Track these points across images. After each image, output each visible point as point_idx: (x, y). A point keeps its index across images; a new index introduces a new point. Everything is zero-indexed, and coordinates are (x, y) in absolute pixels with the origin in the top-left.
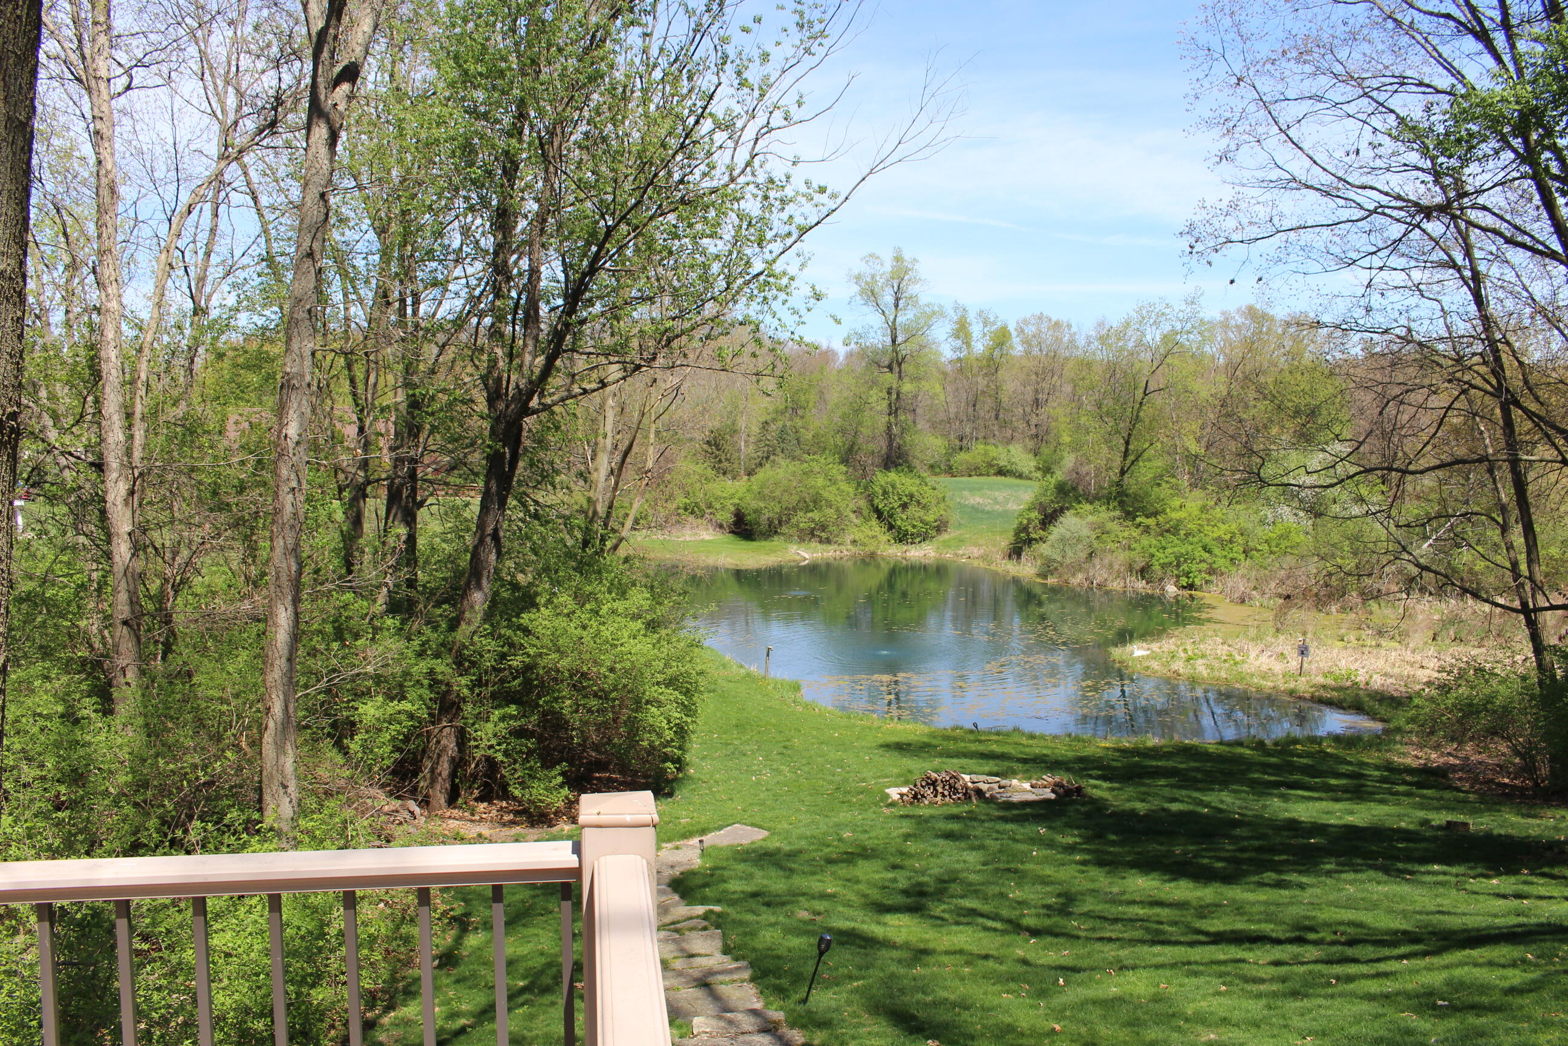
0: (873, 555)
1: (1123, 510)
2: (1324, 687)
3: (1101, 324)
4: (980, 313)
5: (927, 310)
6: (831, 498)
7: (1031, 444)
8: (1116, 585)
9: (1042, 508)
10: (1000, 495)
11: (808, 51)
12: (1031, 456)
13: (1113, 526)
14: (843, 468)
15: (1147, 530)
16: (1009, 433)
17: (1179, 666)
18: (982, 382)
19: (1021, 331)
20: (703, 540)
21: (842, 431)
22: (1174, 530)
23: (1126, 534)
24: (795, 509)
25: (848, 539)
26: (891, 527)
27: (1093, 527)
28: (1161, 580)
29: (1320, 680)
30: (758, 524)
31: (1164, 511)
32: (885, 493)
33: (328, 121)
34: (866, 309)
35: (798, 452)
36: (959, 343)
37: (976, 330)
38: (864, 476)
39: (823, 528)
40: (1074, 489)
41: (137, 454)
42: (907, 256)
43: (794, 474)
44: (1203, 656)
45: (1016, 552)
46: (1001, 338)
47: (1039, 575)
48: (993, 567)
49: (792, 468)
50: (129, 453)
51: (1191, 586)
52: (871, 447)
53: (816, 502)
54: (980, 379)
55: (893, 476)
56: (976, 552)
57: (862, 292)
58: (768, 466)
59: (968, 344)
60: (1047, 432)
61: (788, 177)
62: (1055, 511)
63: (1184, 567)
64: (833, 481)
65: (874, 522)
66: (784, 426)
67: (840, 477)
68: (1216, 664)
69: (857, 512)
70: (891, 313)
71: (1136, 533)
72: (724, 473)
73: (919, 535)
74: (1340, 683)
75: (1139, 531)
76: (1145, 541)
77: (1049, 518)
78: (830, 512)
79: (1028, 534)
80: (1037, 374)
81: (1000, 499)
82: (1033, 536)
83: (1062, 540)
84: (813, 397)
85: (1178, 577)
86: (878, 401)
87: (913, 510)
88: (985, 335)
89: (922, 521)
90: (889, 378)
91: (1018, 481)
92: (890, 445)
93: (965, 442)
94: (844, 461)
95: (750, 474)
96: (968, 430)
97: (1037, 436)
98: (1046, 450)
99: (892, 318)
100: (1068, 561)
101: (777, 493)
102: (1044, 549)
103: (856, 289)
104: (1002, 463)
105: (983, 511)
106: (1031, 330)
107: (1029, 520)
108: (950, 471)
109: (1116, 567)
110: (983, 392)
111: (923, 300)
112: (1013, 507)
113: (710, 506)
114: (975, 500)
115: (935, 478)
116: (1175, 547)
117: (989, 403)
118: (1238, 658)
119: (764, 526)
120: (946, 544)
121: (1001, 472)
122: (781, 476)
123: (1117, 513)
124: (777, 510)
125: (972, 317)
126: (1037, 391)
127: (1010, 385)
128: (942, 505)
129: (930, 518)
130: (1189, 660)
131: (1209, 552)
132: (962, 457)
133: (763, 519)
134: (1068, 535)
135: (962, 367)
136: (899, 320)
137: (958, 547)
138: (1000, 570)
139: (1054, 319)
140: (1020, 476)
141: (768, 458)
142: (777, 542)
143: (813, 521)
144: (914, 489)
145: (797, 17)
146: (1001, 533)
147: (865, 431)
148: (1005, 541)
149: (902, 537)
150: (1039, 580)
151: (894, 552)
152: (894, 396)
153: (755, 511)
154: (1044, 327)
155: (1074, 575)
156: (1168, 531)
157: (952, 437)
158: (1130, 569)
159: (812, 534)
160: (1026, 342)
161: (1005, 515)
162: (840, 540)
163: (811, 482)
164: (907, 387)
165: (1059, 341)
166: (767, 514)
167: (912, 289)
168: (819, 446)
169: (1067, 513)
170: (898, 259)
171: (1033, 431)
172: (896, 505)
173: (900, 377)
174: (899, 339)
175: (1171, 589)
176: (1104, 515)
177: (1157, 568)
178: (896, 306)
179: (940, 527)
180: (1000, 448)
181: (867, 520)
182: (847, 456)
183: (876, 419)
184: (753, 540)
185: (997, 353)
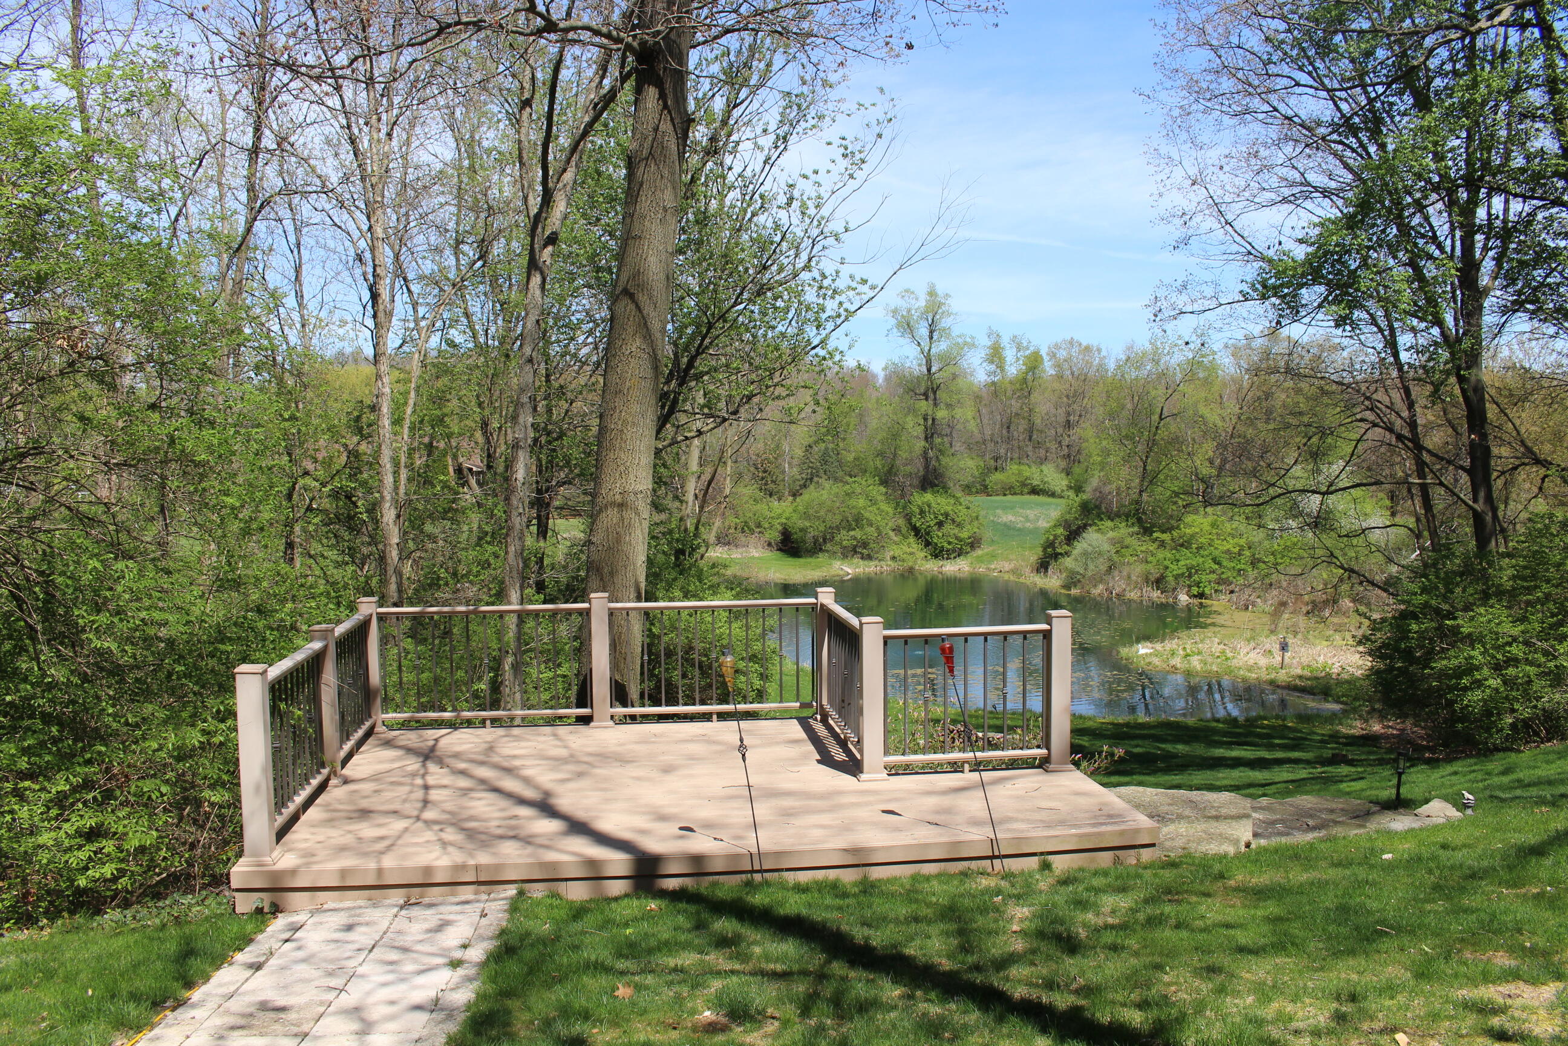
0: (911, 570)
1: (1141, 526)
2: (1300, 677)
3: (1130, 348)
4: (1014, 339)
5: (960, 340)
6: (872, 517)
7: (1063, 464)
8: (1134, 595)
9: (1067, 525)
10: (1031, 513)
11: (851, 176)
12: (1063, 475)
13: (1132, 541)
14: (883, 489)
15: (1162, 544)
16: (1042, 452)
17: (1177, 661)
18: (1015, 405)
19: (1052, 355)
20: (753, 558)
21: (880, 454)
22: (1186, 544)
23: (1143, 548)
24: (838, 528)
25: (888, 555)
26: (928, 544)
27: (1113, 542)
28: (1174, 589)
29: (1299, 671)
30: (804, 542)
31: (1178, 528)
32: (922, 512)
33: (542, 273)
34: (902, 341)
35: (840, 474)
36: (993, 367)
37: (1010, 354)
38: (902, 496)
39: (865, 545)
40: (1098, 507)
41: (402, 491)
42: (940, 290)
43: (837, 495)
44: (1199, 653)
45: (1043, 566)
46: (1034, 363)
47: (1064, 587)
48: (1022, 580)
49: (835, 490)
50: (396, 488)
51: (1201, 595)
52: (908, 468)
53: (858, 521)
54: (1013, 402)
55: (928, 497)
56: (1007, 566)
57: (899, 326)
58: (812, 487)
59: (1002, 369)
60: (1079, 452)
61: (837, 272)
62: (1079, 528)
63: (1196, 578)
64: (873, 502)
65: (912, 540)
66: (827, 449)
67: (880, 498)
68: (1210, 660)
69: (897, 530)
70: (926, 346)
71: (1152, 547)
72: (771, 495)
73: (954, 551)
74: (1315, 674)
75: (1155, 545)
76: (1161, 554)
77: (1073, 534)
78: (871, 530)
79: (1054, 549)
80: (1067, 397)
81: (1031, 516)
82: (1059, 550)
83: (1085, 554)
84: (853, 420)
85: (1190, 586)
86: (914, 428)
87: (948, 528)
88: (1018, 359)
89: (957, 538)
90: (924, 406)
91: (1051, 500)
92: (927, 467)
93: (1000, 462)
94: (884, 482)
95: (795, 495)
96: (1002, 451)
97: (1069, 456)
98: (1077, 470)
99: (926, 349)
100: (1090, 574)
101: (822, 513)
102: (1068, 562)
103: (893, 321)
104: (1035, 483)
105: (1014, 529)
106: (1062, 354)
107: (1055, 536)
108: (985, 490)
109: (1134, 578)
110: (1017, 414)
111: (956, 331)
112: (1044, 524)
113: (759, 526)
114: (1008, 518)
115: (969, 498)
116: (1187, 559)
117: (1023, 425)
118: (1230, 655)
119: (809, 543)
120: (979, 559)
121: (1035, 491)
122: (825, 496)
123: (1136, 529)
124: (822, 528)
125: (1005, 341)
126: (1069, 414)
127: (1043, 406)
128: (976, 523)
129: (964, 535)
130: (1187, 655)
131: (1219, 563)
132: (997, 476)
133: (809, 537)
134: (1090, 549)
135: (995, 390)
136: (933, 351)
137: (990, 562)
138: (1028, 582)
139: (1084, 344)
140: (1053, 495)
141: (811, 479)
142: (822, 558)
143: (855, 539)
144: (949, 508)
145: (842, 150)
146: (1031, 548)
147: (903, 454)
148: (1034, 556)
149: (938, 554)
150: (1063, 591)
151: (930, 567)
152: (930, 422)
153: (801, 530)
154: (1074, 352)
155: (1095, 586)
156: (1182, 545)
157: (987, 457)
158: (1147, 580)
159: (854, 550)
160: (1058, 366)
161: (1034, 531)
162: (880, 556)
163: (852, 502)
164: (941, 414)
165: (1089, 364)
166: (812, 533)
167: (944, 323)
168: (859, 469)
169: (1090, 529)
170: (932, 293)
171: (1066, 451)
172: (932, 523)
173: (935, 405)
174: (933, 370)
175: (1183, 598)
176: (1124, 530)
177: (1170, 579)
178: (931, 338)
179: (974, 543)
180: (1034, 469)
181: (905, 537)
182: (887, 479)
183: (913, 443)
184: (799, 557)
185: (1030, 377)
